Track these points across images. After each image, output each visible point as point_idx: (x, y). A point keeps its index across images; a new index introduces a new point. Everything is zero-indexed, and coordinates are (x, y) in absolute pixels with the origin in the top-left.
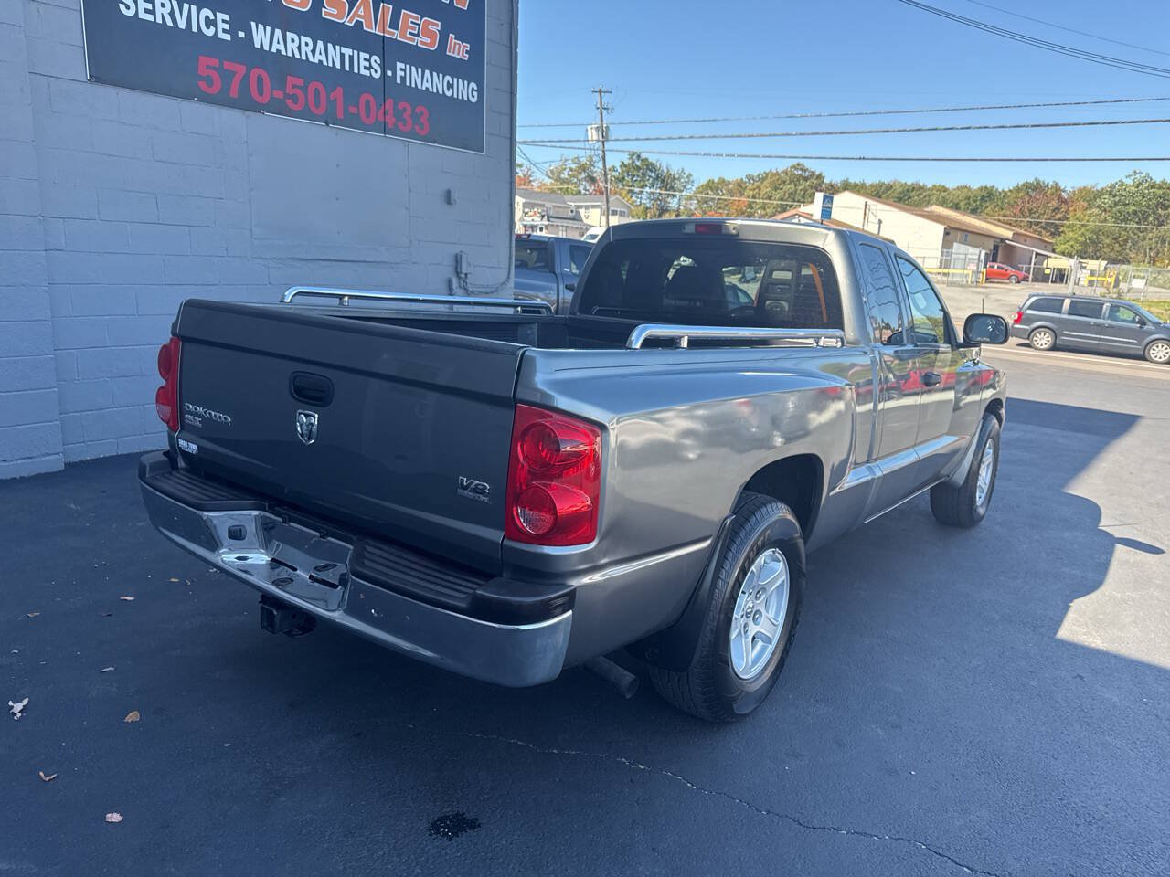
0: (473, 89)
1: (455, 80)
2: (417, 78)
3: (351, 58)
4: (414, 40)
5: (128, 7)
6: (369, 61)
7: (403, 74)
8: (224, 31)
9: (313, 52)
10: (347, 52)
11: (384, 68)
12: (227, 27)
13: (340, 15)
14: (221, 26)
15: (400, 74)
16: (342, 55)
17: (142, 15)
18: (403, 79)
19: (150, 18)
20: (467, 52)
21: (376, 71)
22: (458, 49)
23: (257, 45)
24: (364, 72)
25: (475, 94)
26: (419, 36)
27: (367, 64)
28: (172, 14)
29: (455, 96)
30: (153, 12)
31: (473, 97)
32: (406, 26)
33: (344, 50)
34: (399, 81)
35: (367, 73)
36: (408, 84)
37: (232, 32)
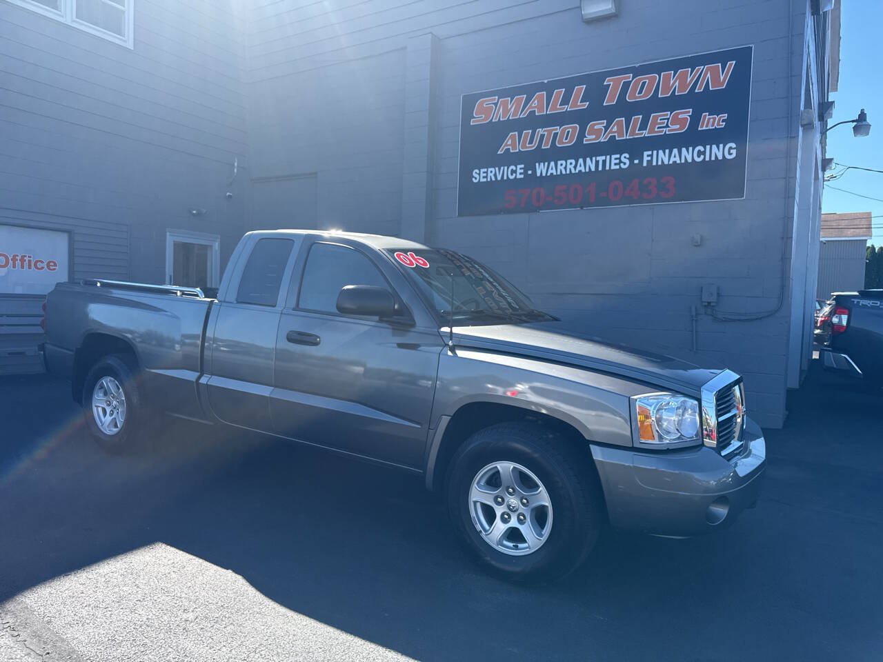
0: (731, 148)
1: (708, 147)
2: (663, 157)
3: (604, 162)
4: (662, 131)
5: (476, 178)
6: (620, 159)
7: (649, 158)
8: (521, 174)
9: (575, 167)
10: (601, 159)
11: (631, 160)
12: (522, 171)
13: (597, 138)
14: (519, 171)
15: (646, 159)
16: (597, 162)
17: (482, 180)
18: (650, 162)
19: (485, 180)
20: (723, 121)
21: (625, 164)
22: (711, 122)
23: (538, 175)
24: (613, 167)
25: (734, 152)
26: (669, 127)
27: (618, 161)
28: (495, 175)
29: (707, 159)
30: (486, 177)
31: (730, 154)
32: (654, 123)
33: (598, 158)
34: (645, 164)
35: (618, 167)
36: (654, 163)
37: (525, 173)
